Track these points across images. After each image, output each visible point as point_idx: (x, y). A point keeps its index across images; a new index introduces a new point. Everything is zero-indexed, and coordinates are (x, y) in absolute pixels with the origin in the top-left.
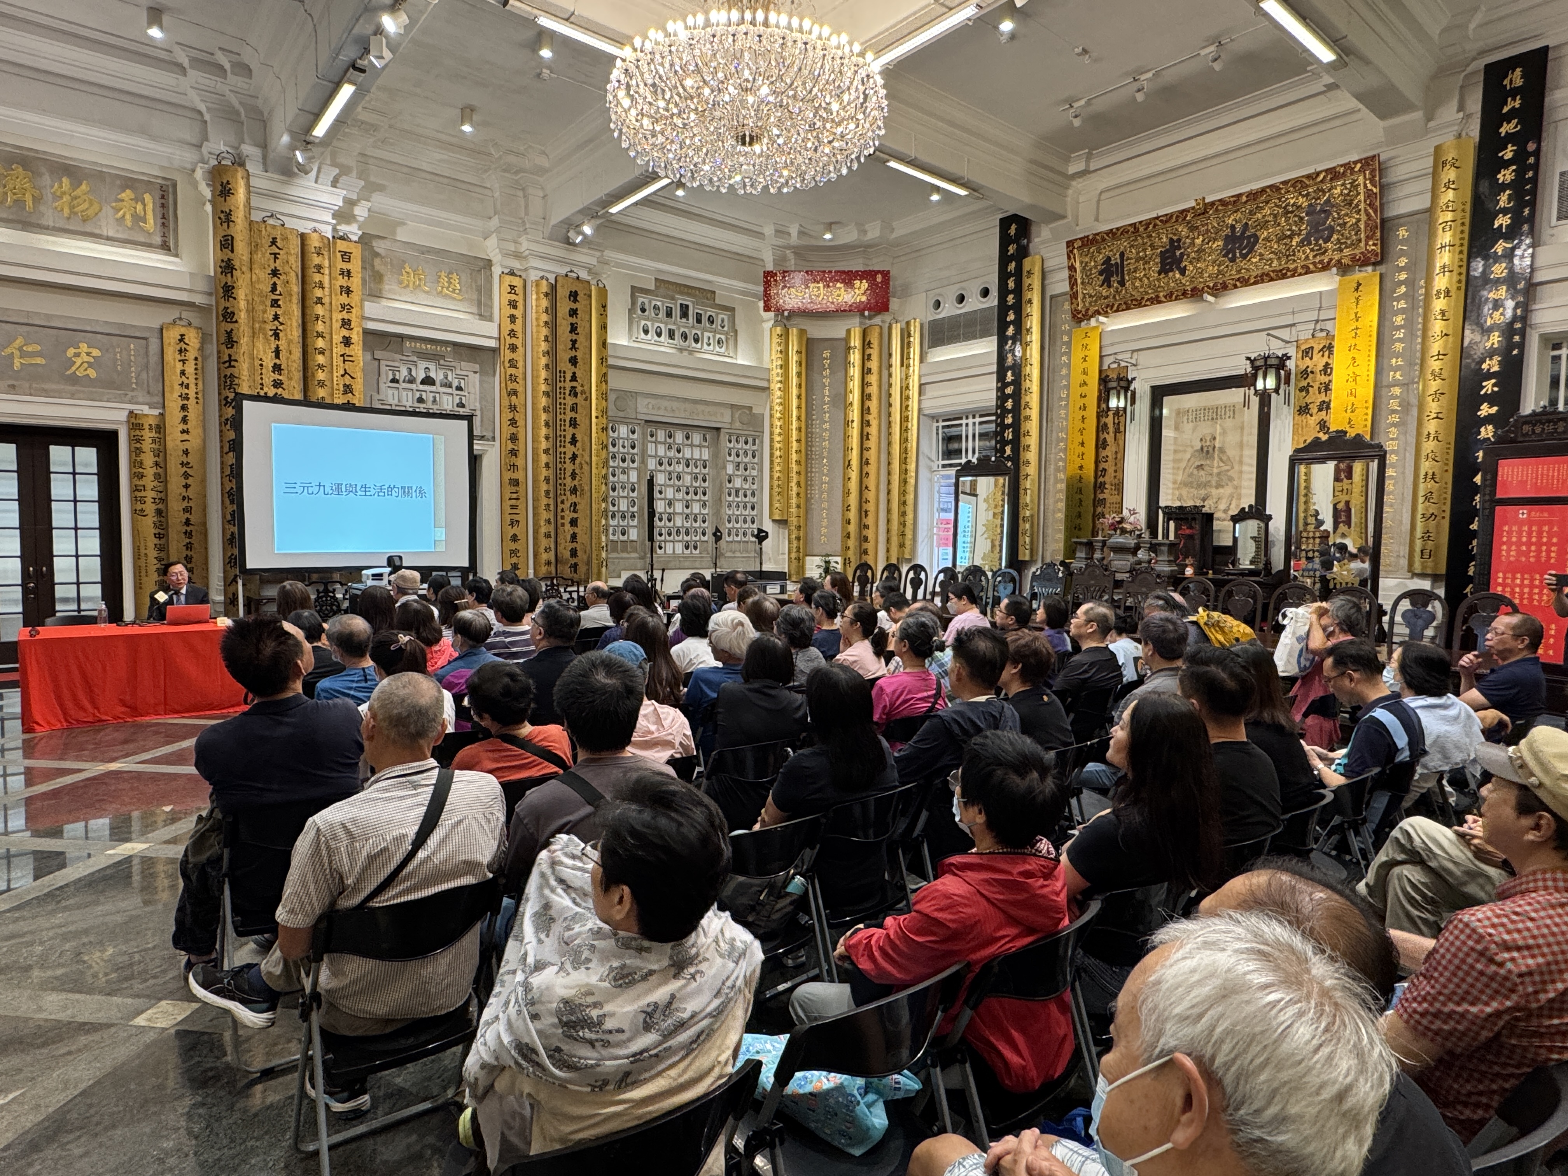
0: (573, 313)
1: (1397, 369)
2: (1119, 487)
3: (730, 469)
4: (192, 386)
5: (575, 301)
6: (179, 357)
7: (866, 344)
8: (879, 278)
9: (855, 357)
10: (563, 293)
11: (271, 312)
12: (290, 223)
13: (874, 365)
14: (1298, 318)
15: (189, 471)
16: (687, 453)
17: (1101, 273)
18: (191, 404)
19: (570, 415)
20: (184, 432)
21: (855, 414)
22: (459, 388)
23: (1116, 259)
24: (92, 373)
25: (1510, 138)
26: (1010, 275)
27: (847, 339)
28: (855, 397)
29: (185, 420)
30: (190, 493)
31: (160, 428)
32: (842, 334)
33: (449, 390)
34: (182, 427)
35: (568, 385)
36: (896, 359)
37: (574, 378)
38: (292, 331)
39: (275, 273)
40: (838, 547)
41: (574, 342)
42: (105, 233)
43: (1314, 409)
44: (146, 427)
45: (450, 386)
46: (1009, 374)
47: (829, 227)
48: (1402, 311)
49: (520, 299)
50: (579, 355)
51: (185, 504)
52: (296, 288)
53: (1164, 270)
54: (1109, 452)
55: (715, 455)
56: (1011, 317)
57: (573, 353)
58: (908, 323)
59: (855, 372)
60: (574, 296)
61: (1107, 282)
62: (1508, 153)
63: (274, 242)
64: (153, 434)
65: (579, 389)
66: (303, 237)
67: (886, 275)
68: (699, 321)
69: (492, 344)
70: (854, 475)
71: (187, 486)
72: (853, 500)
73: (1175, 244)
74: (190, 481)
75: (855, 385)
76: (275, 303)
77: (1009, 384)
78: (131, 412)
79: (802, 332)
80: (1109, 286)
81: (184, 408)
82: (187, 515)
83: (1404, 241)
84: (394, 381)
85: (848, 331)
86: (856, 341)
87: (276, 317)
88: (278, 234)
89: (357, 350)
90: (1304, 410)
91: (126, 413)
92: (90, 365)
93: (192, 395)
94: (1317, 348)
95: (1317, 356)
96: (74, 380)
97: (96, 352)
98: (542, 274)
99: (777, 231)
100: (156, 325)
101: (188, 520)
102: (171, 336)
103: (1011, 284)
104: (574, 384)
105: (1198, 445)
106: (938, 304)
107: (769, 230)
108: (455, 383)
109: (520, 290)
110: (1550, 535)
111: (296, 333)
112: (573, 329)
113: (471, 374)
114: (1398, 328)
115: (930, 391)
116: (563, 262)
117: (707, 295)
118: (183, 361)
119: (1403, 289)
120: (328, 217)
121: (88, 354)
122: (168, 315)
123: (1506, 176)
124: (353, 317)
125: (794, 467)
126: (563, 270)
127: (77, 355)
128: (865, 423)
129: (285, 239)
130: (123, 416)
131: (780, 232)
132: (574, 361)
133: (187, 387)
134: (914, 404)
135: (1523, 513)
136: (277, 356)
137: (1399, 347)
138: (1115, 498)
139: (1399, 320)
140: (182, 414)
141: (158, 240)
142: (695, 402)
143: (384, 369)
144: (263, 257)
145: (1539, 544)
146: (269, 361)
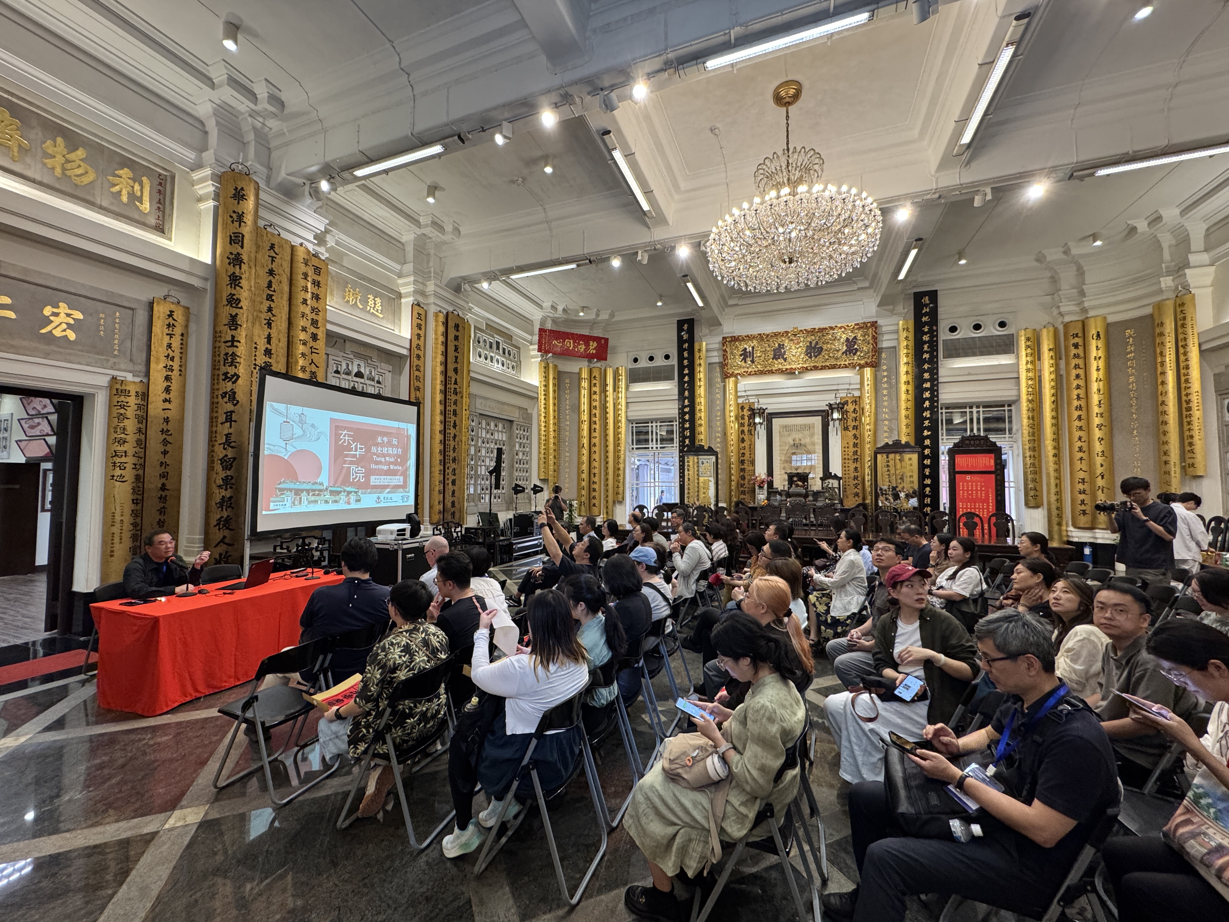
0: (456, 338)
1: (886, 413)
2: (753, 463)
3: (517, 448)
4: (177, 359)
5: (458, 330)
6: (166, 331)
7: (591, 377)
8: (603, 341)
9: (585, 384)
10: (451, 324)
11: (267, 304)
12: (284, 235)
13: (597, 389)
14: (840, 387)
15: (169, 439)
16: (496, 436)
17: (741, 355)
18: (175, 374)
19: (453, 407)
20: (165, 401)
21: (585, 417)
22: (379, 382)
23: (749, 349)
24: (72, 336)
25: (926, 323)
26: (685, 350)
27: (579, 374)
28: (585, 407)
29: (167, 390)
30: (168, 459)
31: (145, 396)
32: (577, 371)
33: (372, 383)
34: (165, 396)
35: (453, 386)
36: (610, 388)
37: (456, 383)
38: (280, 324)
39: (271, 272)
40: (575, 495)
41: (456, 358)
42: (98, 202)
43: (851, 429)
44: (133, 393)
45: (373, 380)
46: (686, 401)
47: (583, 308)
48: (886, 388)
49: (423, 323)
50: (459, 366)
51: (163, 469)
52: (286, 289)
53: (775, 357)
54: (746, 444)
55: (510, 437)
56: (686, 371)
57: (456, 365)
58: (618, 368)
59: (584, 392)
60: (457, 327)
61: (744, 360)
62: (926, 329)
63: (272, 247)
64: (139, 401)
65: (458, 390)
66: (293, 247)
67: (607, 340)
68: (504, 353)
69: (405, 352)
70: (585, 451)
71: (165, 453)
72: (585, 467)
73: (781, 346)
74: (169, 448)
75: (585, 400)
76: (270, 298)
77: (686, 406)
78: (114, 378)
79: (555, 366)
80: (745, 362)
81: (167, 378)
82: (164, 480)
83: (885, 359)
84: (337, 372)
85: (581, 369)
86: (585, 375)
87: (270, 309)
88: (275, 241)
89: (321, 344)
90: (846, 429)
91: (108, 378)
92: (69, 326)
93: (176, 367)
94: (850, 401)
95: (850, 405)
96: (50, 338)
97: (79, 315)
98: (439, 309)
99: (552, 306)
100: (146, 297)
101: (163, 485)
102: (161, 311)
103: (686, 354)
104: (456, 386)
105: (792, 442)
106: (636, 360)
107: (547, 304)
108: (376, 379)
109: (423, 317)
110: (981, 486)
111: (284, 325)
112: (456, 350)
113: (387, 372)
114: (885, 396)
115: (632, 407)
116: (451, 303)
117: (508, 337)
118: (171, 336)
119: (886, 379)
120: (311, 237)
121: (68, 315)
122: (157, 291)
123: (926, 338)
124: (320, 318)
125: (551, 445)
126: (451, 309)
127: (56, 315)
128: (591, 423)
129: (281, 247)
130: (104, 381)
131: (554, 308)
132: (456, 370)
133: (172, 359)
134: (623, 413)
135: (968, 477)
136: (269, 342)
137: (886, 404)
138: (751, 468)
139: (885, 392)
140: (166, 384)
141: (152, 221)
142: (503, 403)
143: (331, 362)
144: (264, 258)
145: (977, 490)
146: (262, 345)
